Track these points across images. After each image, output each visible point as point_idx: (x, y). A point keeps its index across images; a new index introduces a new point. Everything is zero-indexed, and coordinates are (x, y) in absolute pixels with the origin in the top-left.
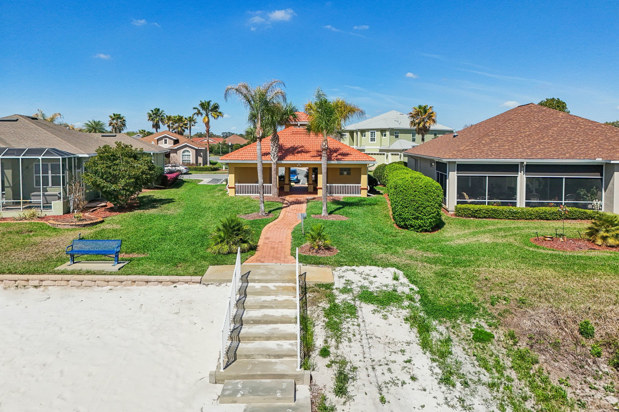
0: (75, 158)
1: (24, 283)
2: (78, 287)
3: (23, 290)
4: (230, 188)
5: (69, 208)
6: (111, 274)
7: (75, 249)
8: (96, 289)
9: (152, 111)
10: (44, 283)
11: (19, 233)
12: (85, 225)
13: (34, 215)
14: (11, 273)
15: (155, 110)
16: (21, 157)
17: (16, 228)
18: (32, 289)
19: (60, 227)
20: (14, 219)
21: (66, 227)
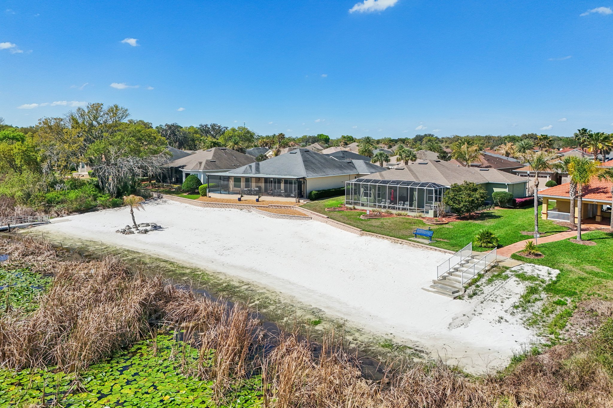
0: (444, 188)
1: (397, 241)
2: (413, 247)
3: (396, 244)
4: (543, 213)
5: (437, 215)
6: (425, 244)
7: (417, 232)
8: (418, 248)
9: (579, 130)
10: (403, 243)
11: (410, 223)
12: (437, 224)
13: (420, 216)
14: (394, 237)
15: (582, 130)
16: (417, 187)
17: (410, 221)
18: (399, 244)
19: (427, 223)
20: (412, 216)
21: (429, 224)
